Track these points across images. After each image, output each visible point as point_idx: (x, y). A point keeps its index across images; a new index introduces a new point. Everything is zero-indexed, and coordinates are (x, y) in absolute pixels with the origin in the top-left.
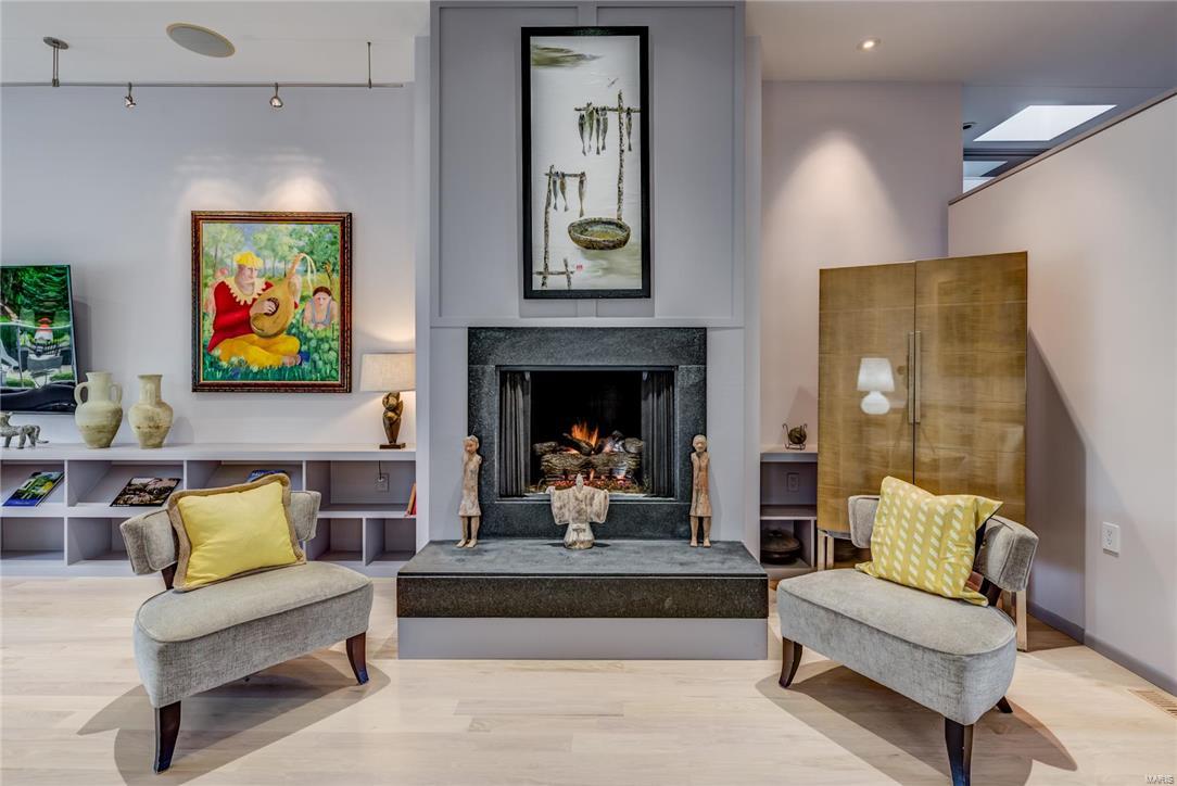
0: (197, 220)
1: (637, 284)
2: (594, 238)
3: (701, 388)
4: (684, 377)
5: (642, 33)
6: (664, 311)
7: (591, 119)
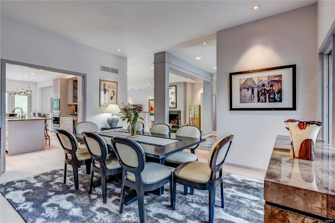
0: (149, 100)
1: (175, 107)
2: (172, 103)
3: (180, 116)
4: (179, 115)
5: (176, 86)
6: (178, 109)
7: (172, 93)
